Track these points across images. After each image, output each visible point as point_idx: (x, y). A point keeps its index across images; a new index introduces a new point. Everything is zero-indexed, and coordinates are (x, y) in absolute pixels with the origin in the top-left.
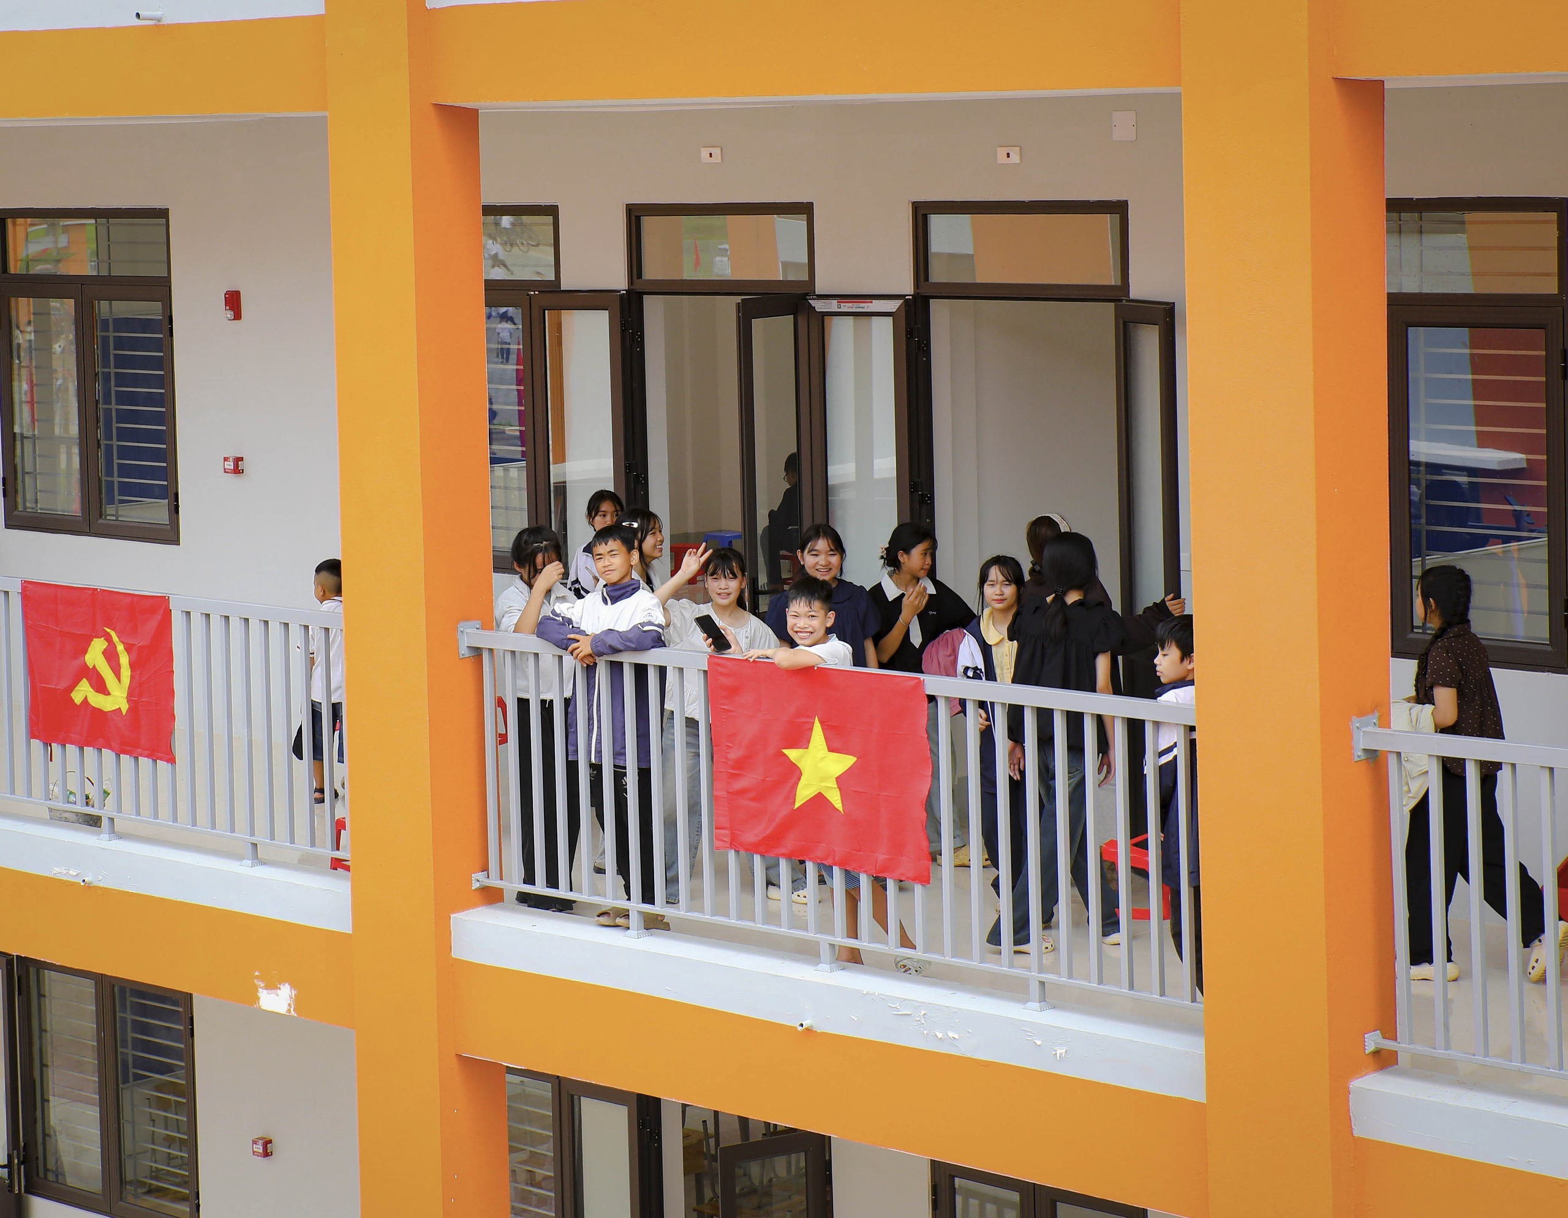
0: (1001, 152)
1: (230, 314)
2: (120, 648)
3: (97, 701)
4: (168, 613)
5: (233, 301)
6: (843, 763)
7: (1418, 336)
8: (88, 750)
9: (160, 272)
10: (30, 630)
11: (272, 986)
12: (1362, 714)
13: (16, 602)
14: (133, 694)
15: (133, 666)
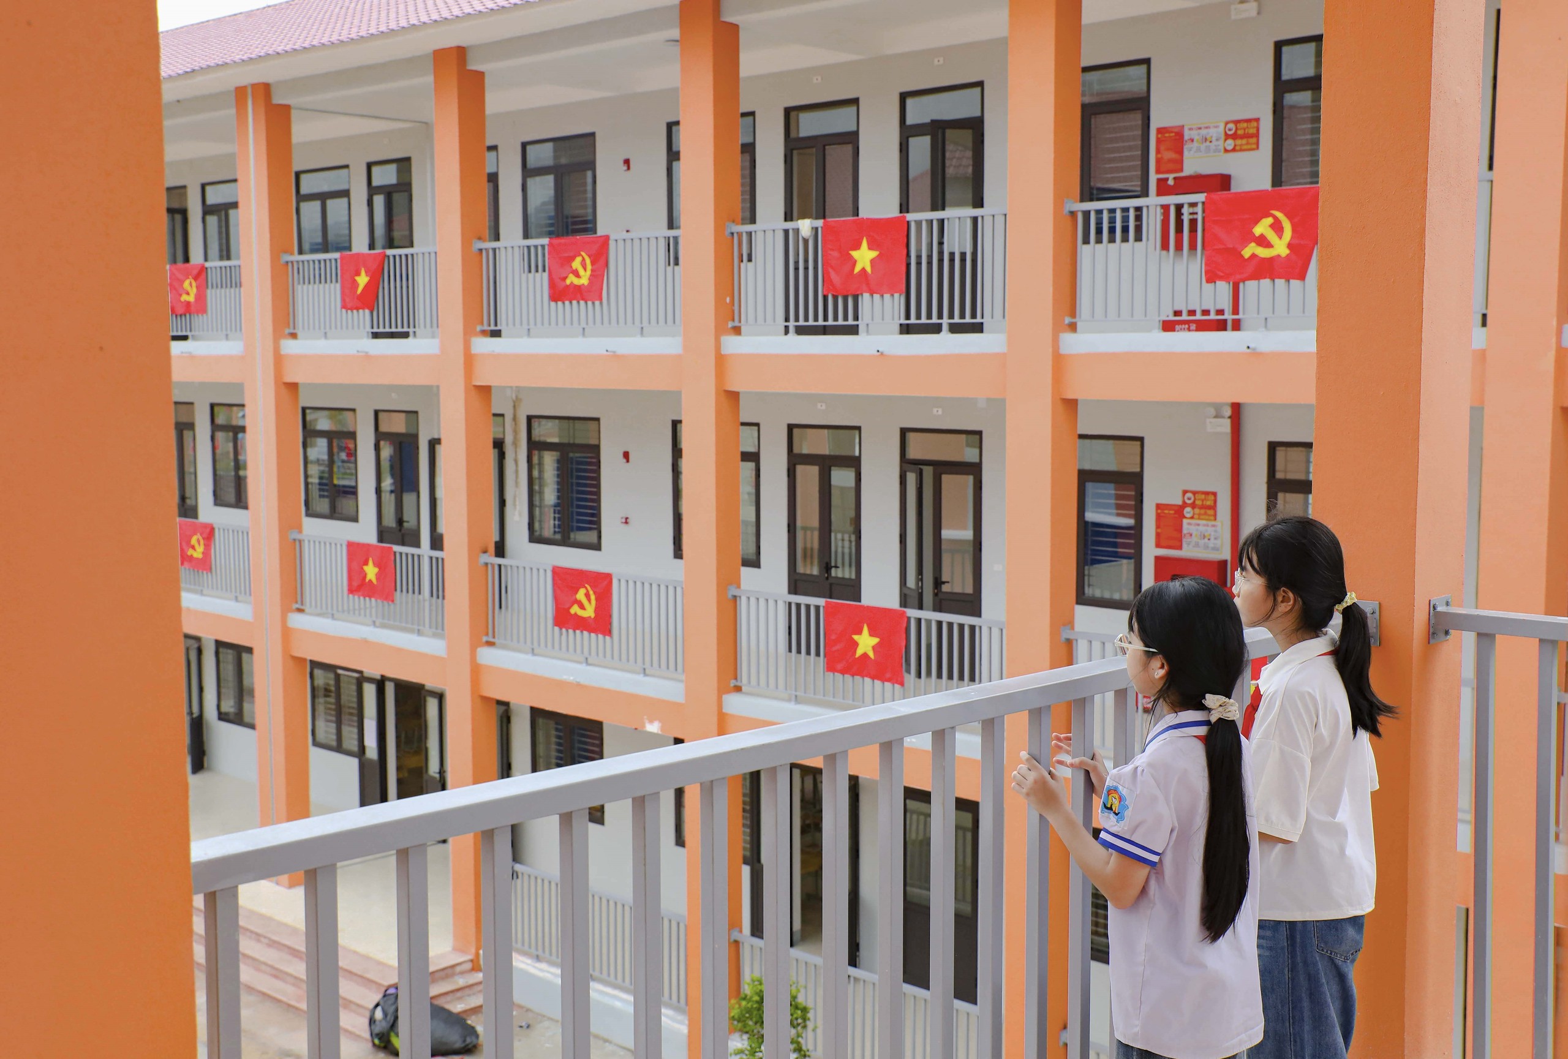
0: (935, 410)
1: (625, 460)
2: (591, 593)
3: (581, 613)
4: (611, 579)
5: (626, 455)
6: (875, 641)
7: (1090, 487)
8: (578, 632)
9: (596, 443)
10: (555, 584)
11: (651, 721)
12: (1064, 625)
13: (549, 574)
14: (596, 610)
15: (597, 599)
